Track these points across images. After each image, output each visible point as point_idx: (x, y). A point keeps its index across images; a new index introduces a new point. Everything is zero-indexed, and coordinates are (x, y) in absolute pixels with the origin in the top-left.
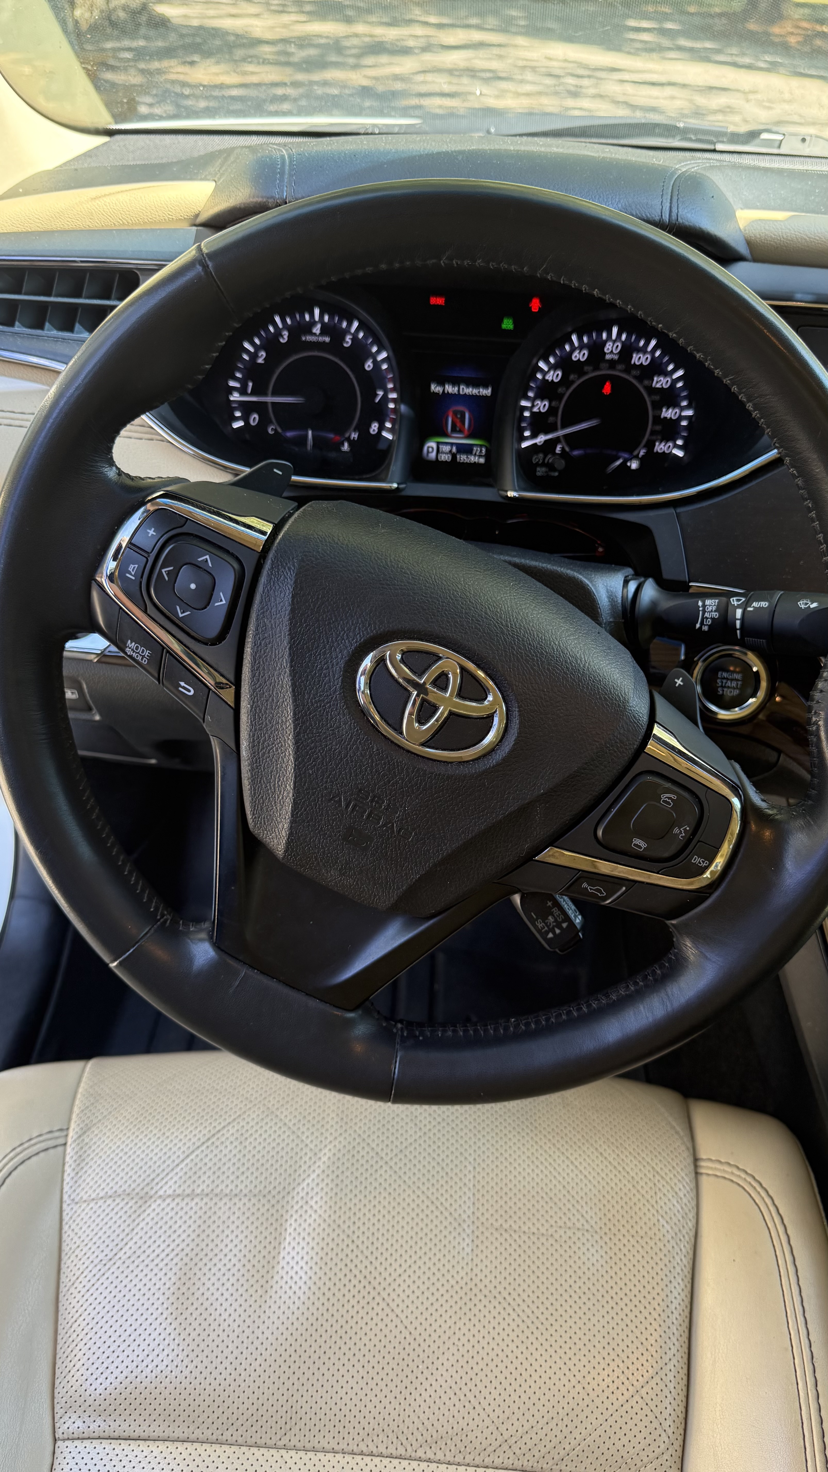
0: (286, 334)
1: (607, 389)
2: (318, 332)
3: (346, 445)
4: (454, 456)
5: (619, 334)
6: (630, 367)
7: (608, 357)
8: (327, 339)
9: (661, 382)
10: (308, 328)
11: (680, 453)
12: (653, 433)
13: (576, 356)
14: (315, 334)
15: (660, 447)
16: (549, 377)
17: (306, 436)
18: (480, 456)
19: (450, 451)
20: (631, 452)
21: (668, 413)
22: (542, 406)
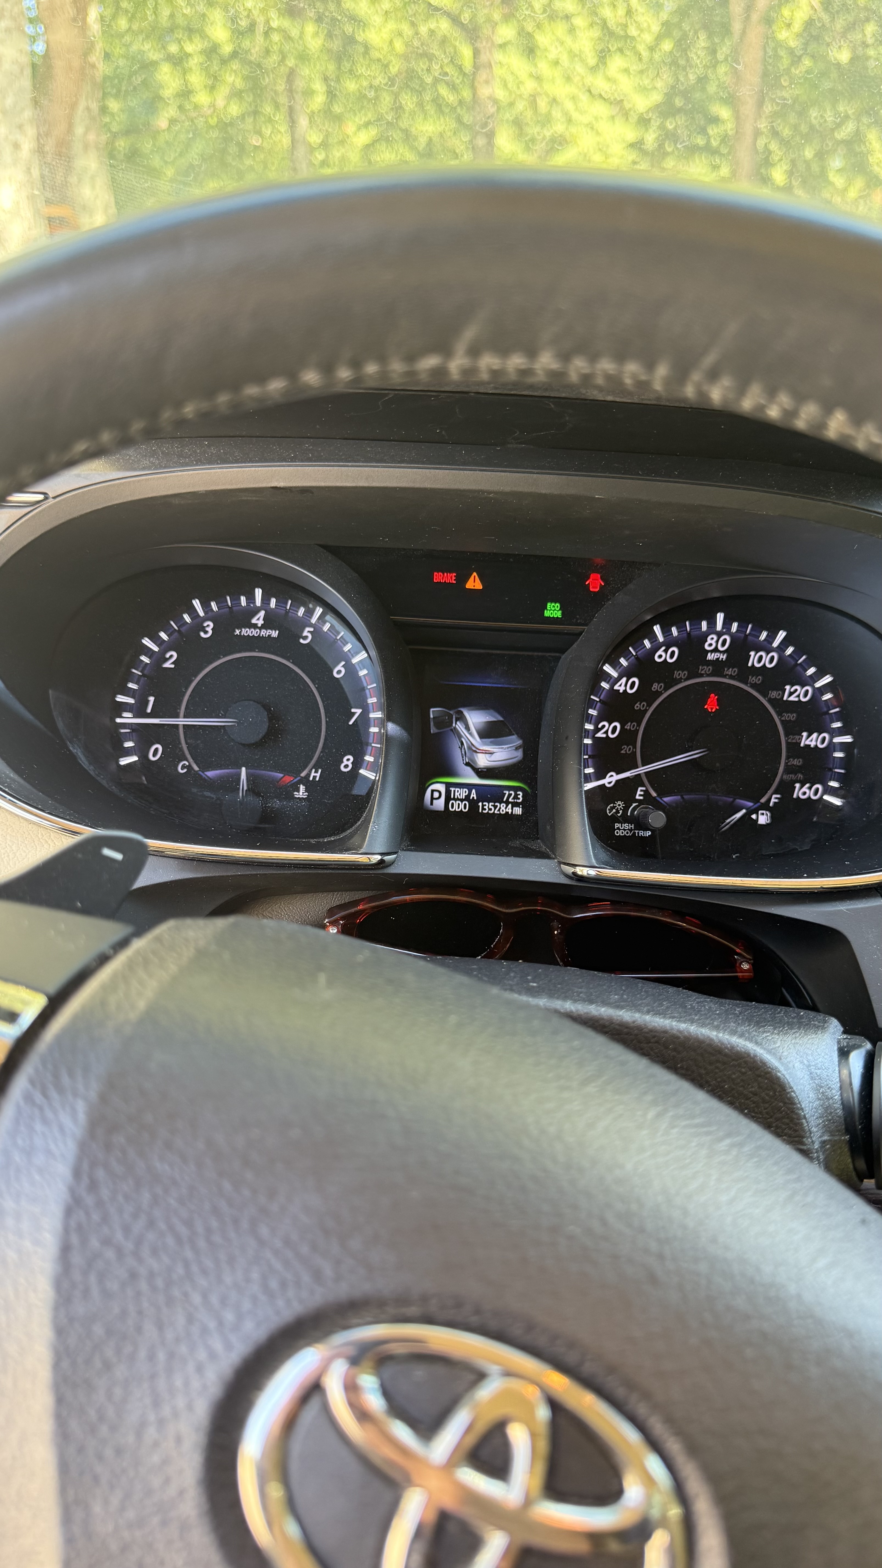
0: (210, 625)
1: (711, 705)
2: (260, 623)
3: (302, 788)
4: (473, 804)
5: (727, 623)
6: (746, 672)
7: (710, 657)
8: (275, 634)
9: (796, 693)
10: (246, 618)
11: (837, 802)
12: (789, 770)
13: (661, 656)
14: (255, 626)
15: (802, 792)
16: (620, 687)
17: (239, 775)
18: (515, 805)
19: (467, 798)
20: (756, 800)
21: (811, 740)
22: (610, 730)
